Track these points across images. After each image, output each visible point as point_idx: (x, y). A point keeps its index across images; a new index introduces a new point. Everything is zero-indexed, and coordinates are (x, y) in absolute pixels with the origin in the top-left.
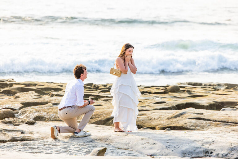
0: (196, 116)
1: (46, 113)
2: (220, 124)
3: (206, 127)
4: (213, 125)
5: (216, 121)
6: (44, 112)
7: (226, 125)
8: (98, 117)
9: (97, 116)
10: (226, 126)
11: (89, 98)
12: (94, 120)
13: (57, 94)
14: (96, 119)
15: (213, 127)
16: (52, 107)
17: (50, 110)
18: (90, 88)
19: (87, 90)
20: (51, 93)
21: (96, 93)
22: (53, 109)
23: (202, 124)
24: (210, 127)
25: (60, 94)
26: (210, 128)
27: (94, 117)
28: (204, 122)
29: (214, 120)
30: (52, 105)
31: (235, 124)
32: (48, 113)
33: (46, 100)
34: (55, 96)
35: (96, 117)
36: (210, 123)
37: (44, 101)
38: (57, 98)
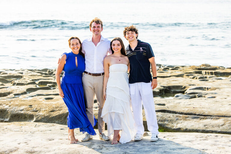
0: (160, 108)
1: (8, 106)
2: (188, 117)
3: (175, 122)
4: (181, 118)
5: (182, 113)
6: (6, 105)
7: (195, 118)
8: (59, 110)
9: (58, 108)
10: (195, 120)
11: (46, 85)
12: (55, 113)
13: (18, 82)
14: (58, 111)
15: (182, 121)
16: (14, 99)
17: (12, 103)
18: (46, 74)
19: (44, 77)
20: (13, 81)
21: (52, 79)
22: (15, 101)
23: (169, 117)
24: (179, 121)
25: (21, 83)
26: (179, 123)
27: (55, 109)
28: (171, 115)
29: (181, 112)
30: (14, 96)
31: (204, 117)
32: (10, 106)
33: (8, 90)
34: (17, 85)
35: (57, 110)
36: (177, 116)
37: (7, 92)
38: (18, 87)
